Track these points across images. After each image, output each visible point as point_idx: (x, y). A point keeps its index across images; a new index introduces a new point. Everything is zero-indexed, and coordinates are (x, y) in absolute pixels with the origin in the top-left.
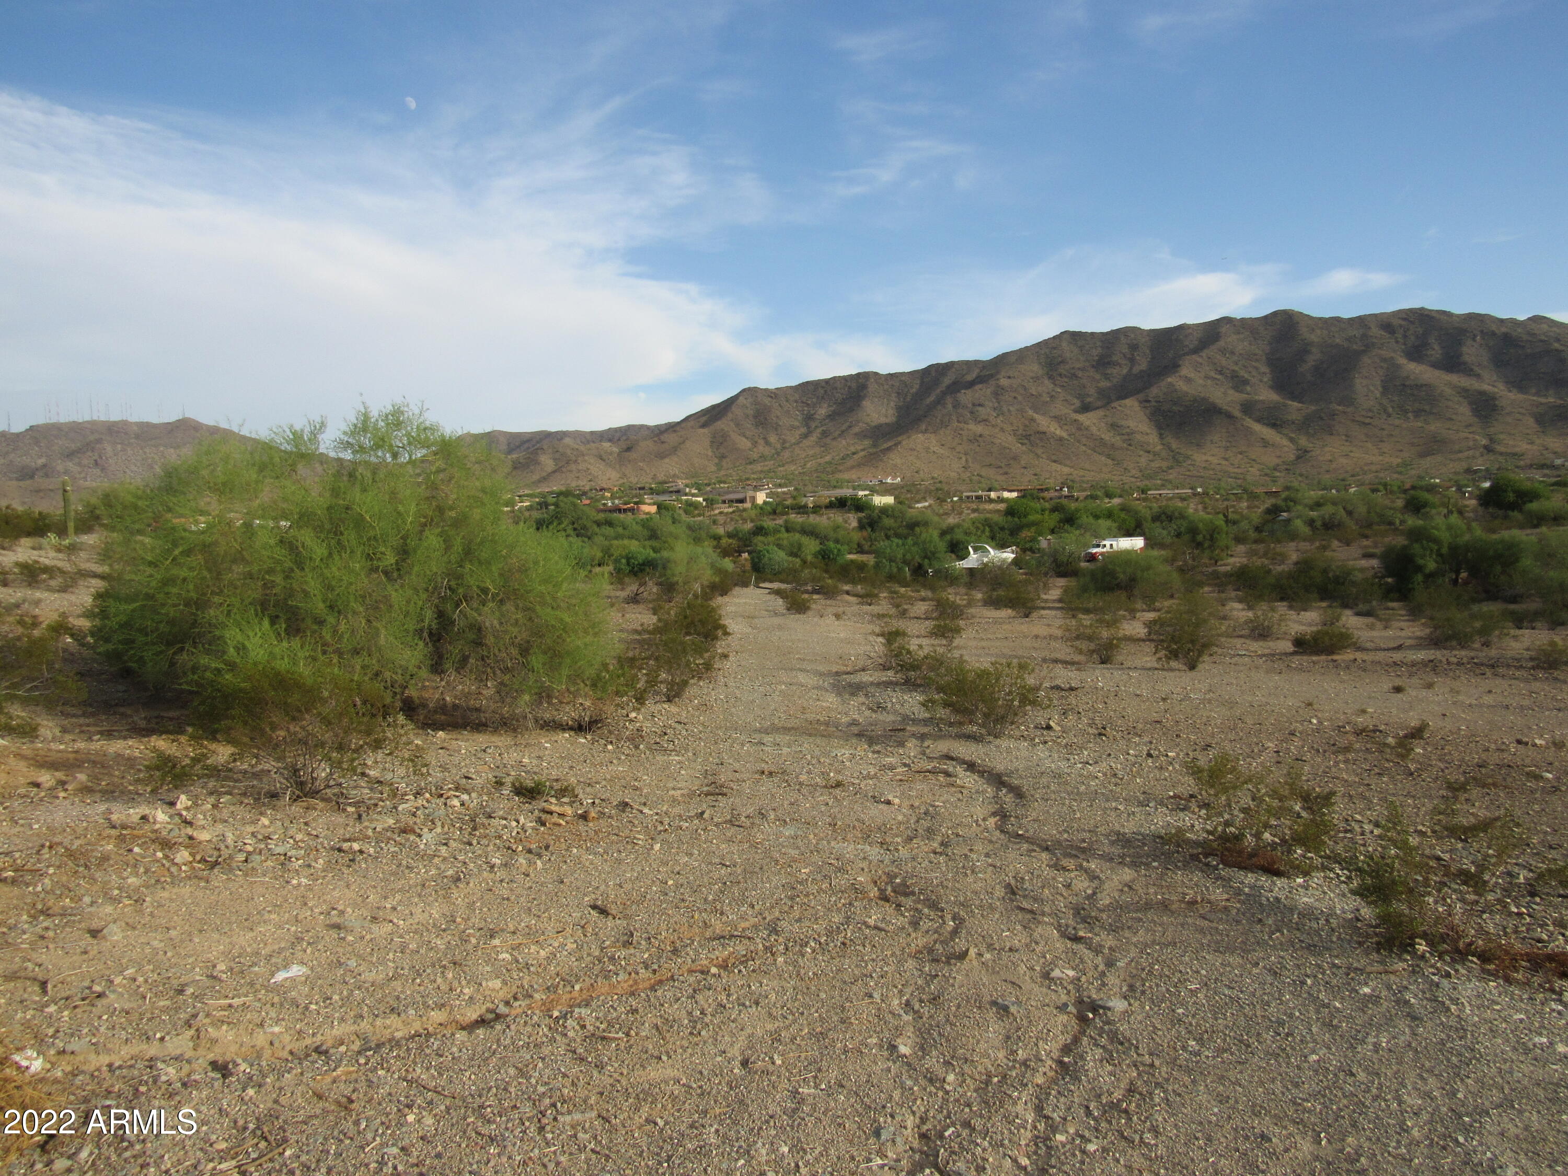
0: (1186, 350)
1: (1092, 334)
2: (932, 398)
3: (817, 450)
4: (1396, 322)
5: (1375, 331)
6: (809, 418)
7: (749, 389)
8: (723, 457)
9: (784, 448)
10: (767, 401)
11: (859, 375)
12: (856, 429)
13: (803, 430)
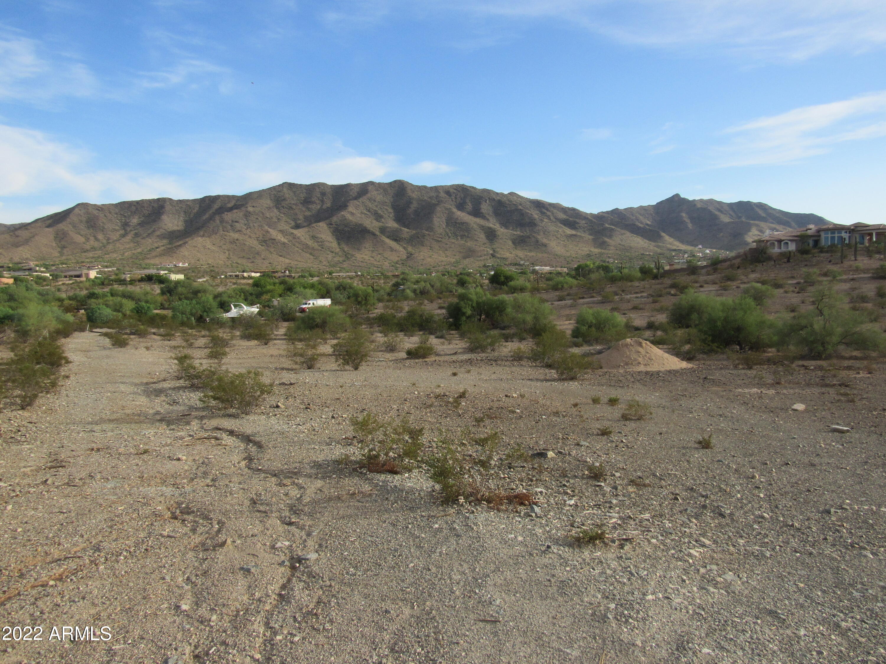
0: (351, 197)
1: (300, 185)
2: (207, 216)
3: (132, 245)
4: (452, 190)
5: (442, 194)
6: (125, 225)
7: (82, 204)
8: (64, 247)
9: (108, 243)
10: (96, 212)
11: (158, 200)
12: (158, 233)
13: (122, 232)
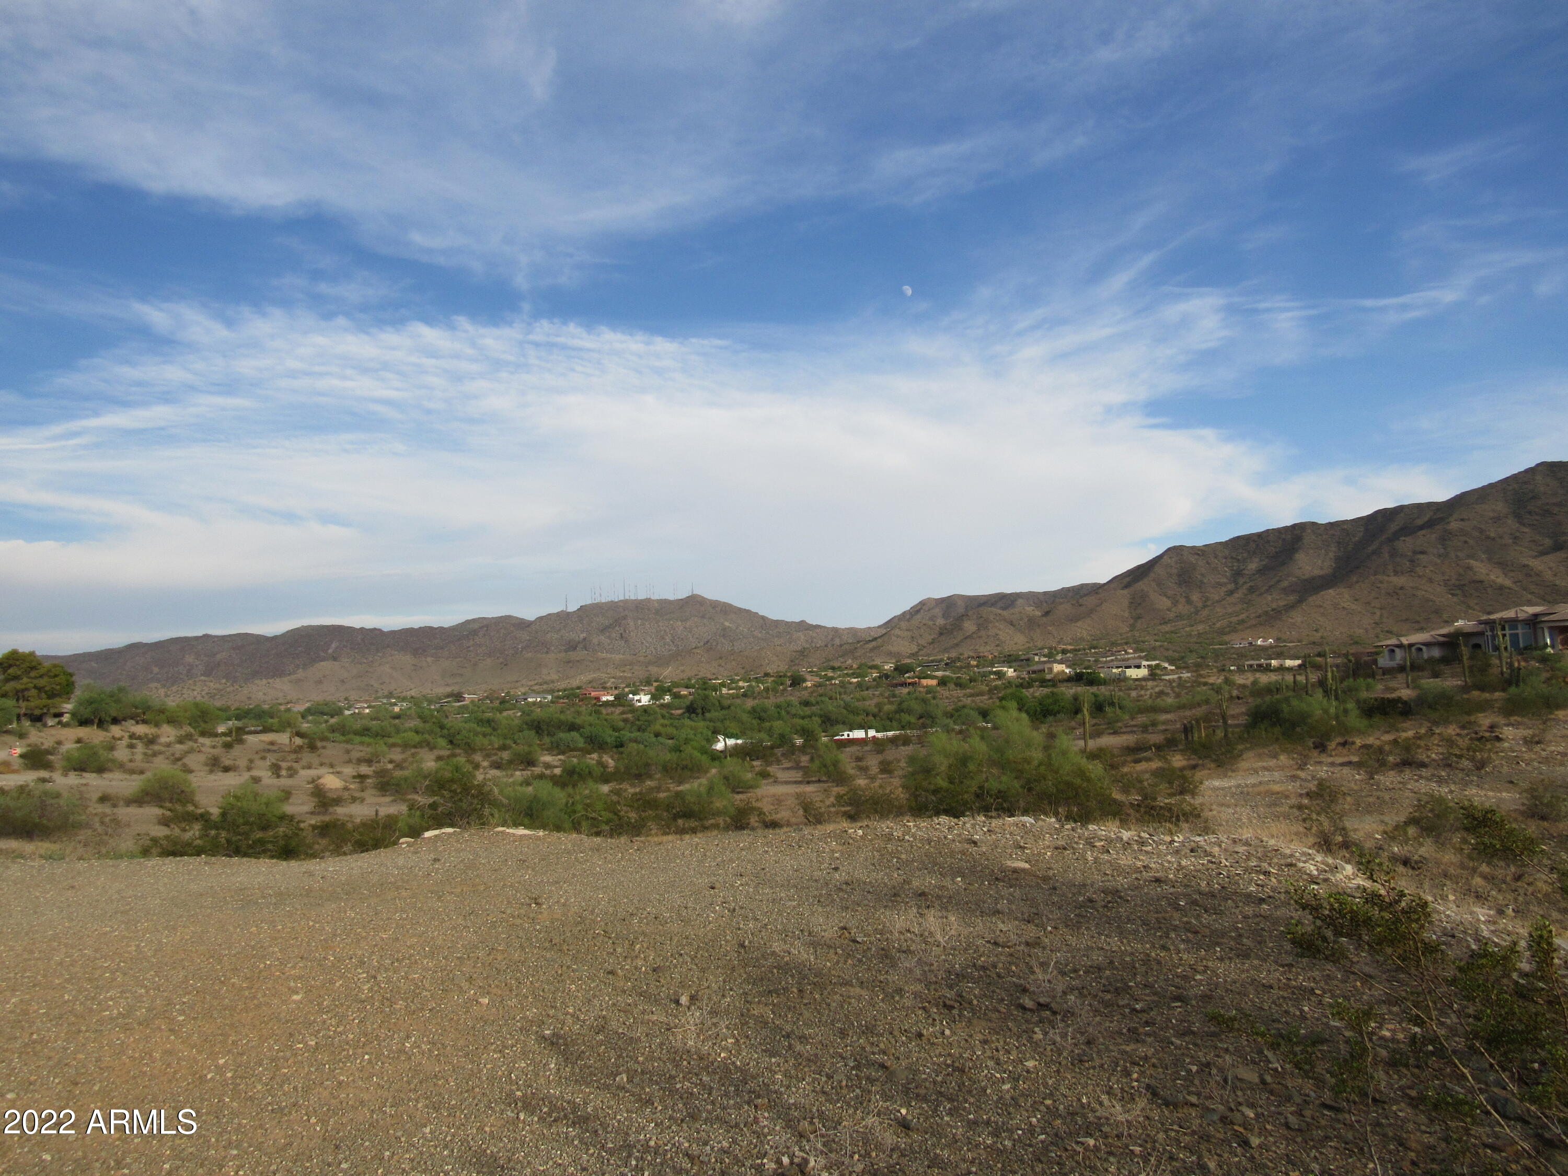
2: (1374, 546)
3: (1239, 606)
6: (1238, 574)
7: (1175, 548)
8: (1139, 617)
9: (1205, 606)
10: (1193, 559)
11: (1294, 526)
12: (1285, 584)
13: (1230, 587)
